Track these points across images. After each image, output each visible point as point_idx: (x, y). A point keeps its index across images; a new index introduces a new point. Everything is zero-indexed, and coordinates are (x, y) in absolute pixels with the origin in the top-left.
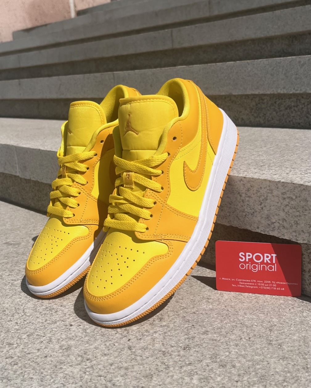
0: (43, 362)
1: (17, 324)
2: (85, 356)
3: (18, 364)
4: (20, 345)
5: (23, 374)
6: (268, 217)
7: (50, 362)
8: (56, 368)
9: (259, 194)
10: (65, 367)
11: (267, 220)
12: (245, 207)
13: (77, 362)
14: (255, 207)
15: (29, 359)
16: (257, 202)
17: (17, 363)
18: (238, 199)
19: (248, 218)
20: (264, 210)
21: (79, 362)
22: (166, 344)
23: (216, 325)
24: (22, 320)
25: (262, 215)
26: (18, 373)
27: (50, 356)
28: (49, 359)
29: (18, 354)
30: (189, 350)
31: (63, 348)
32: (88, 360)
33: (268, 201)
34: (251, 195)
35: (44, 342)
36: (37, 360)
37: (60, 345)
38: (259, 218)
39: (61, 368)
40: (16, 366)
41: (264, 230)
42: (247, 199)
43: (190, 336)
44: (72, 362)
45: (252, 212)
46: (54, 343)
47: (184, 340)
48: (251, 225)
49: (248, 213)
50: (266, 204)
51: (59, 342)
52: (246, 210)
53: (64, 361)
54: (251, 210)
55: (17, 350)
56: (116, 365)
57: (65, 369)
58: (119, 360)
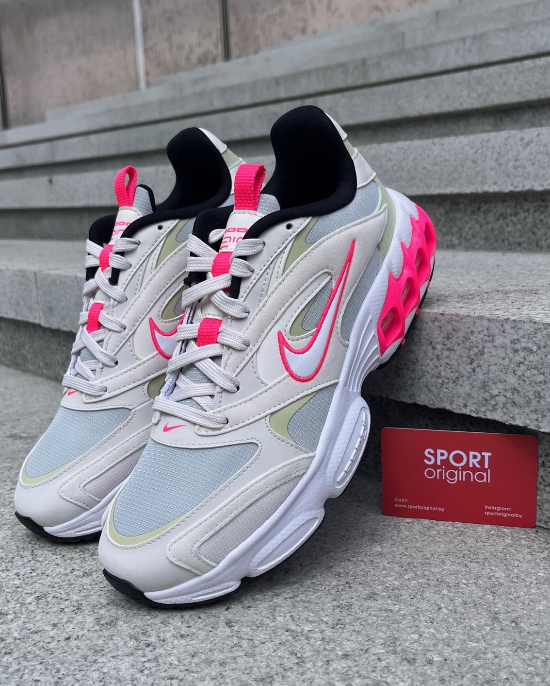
0: (60, 649)
1: (18, 575)
2: (144, 638)
3: (14, 652)
4: (19, 615)
5: (20, 673)
6: (484, 386)
7: (75, 650)
8: (86, 661)
9: (468, 344)
10: (103, 659)
11: (483, 391)
12: (442, 368)
13: (126, 650)
14: (460, 367)
15: (35, 644)
16: (464, 359)
17: (11, 650)
18: (430, 355)
19: (446, 388)
20: (478, 372)
21: (130, 651)
22: (298, 617)
23: (391, 583)
24: (29, 568)
25: (473, 381)
26: (11, 670)
27: (75, 637)
28: (73, 643)
29: (16, 634)
30: (343, 628)
31: (103, 622)
32: (148, 645)
33: (485, 356)
34: (454, 346)
35: (66, 610)
36: (51, 646)
37: (96, 617)
38: (468, 388)
39: (95, 661)
40: (8, 656)
41: (476, 409)
42: (446, 353)
43: (341, 602)
44: (118, 650)
45: (454, 378)
46: (85, 612)
47: (331, 609)
48: (453, 401)
49: (448, 379)
50: (481, 363)
51: (95, 611)
52: (443, 374)
53: (103, 648)
54: (452, 374)
55: (13, 626)
56: (203, 656)
57: (103, 662)
58: (208, 647)
